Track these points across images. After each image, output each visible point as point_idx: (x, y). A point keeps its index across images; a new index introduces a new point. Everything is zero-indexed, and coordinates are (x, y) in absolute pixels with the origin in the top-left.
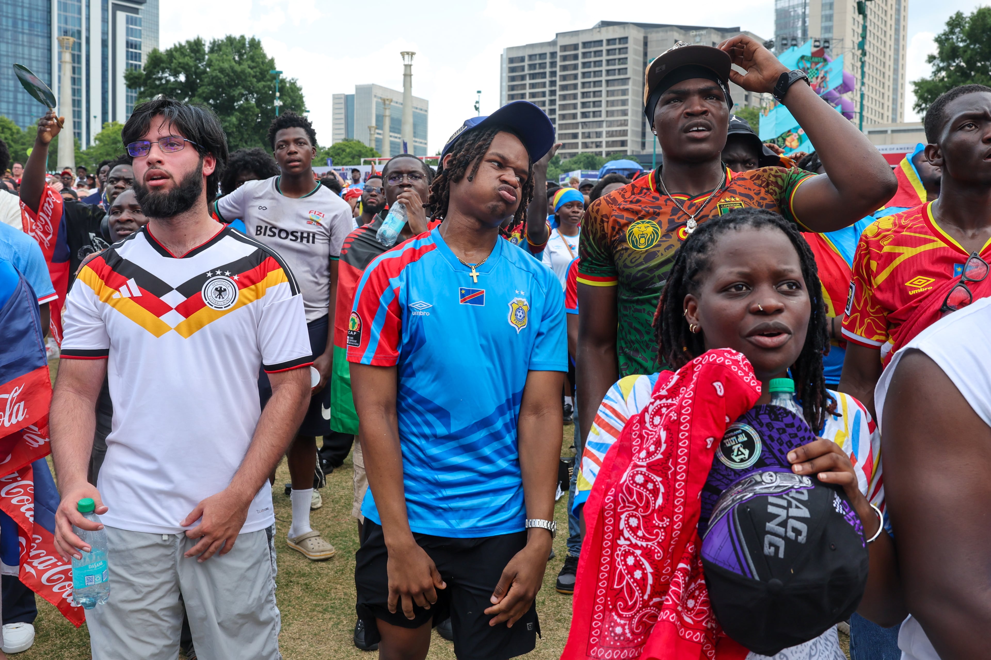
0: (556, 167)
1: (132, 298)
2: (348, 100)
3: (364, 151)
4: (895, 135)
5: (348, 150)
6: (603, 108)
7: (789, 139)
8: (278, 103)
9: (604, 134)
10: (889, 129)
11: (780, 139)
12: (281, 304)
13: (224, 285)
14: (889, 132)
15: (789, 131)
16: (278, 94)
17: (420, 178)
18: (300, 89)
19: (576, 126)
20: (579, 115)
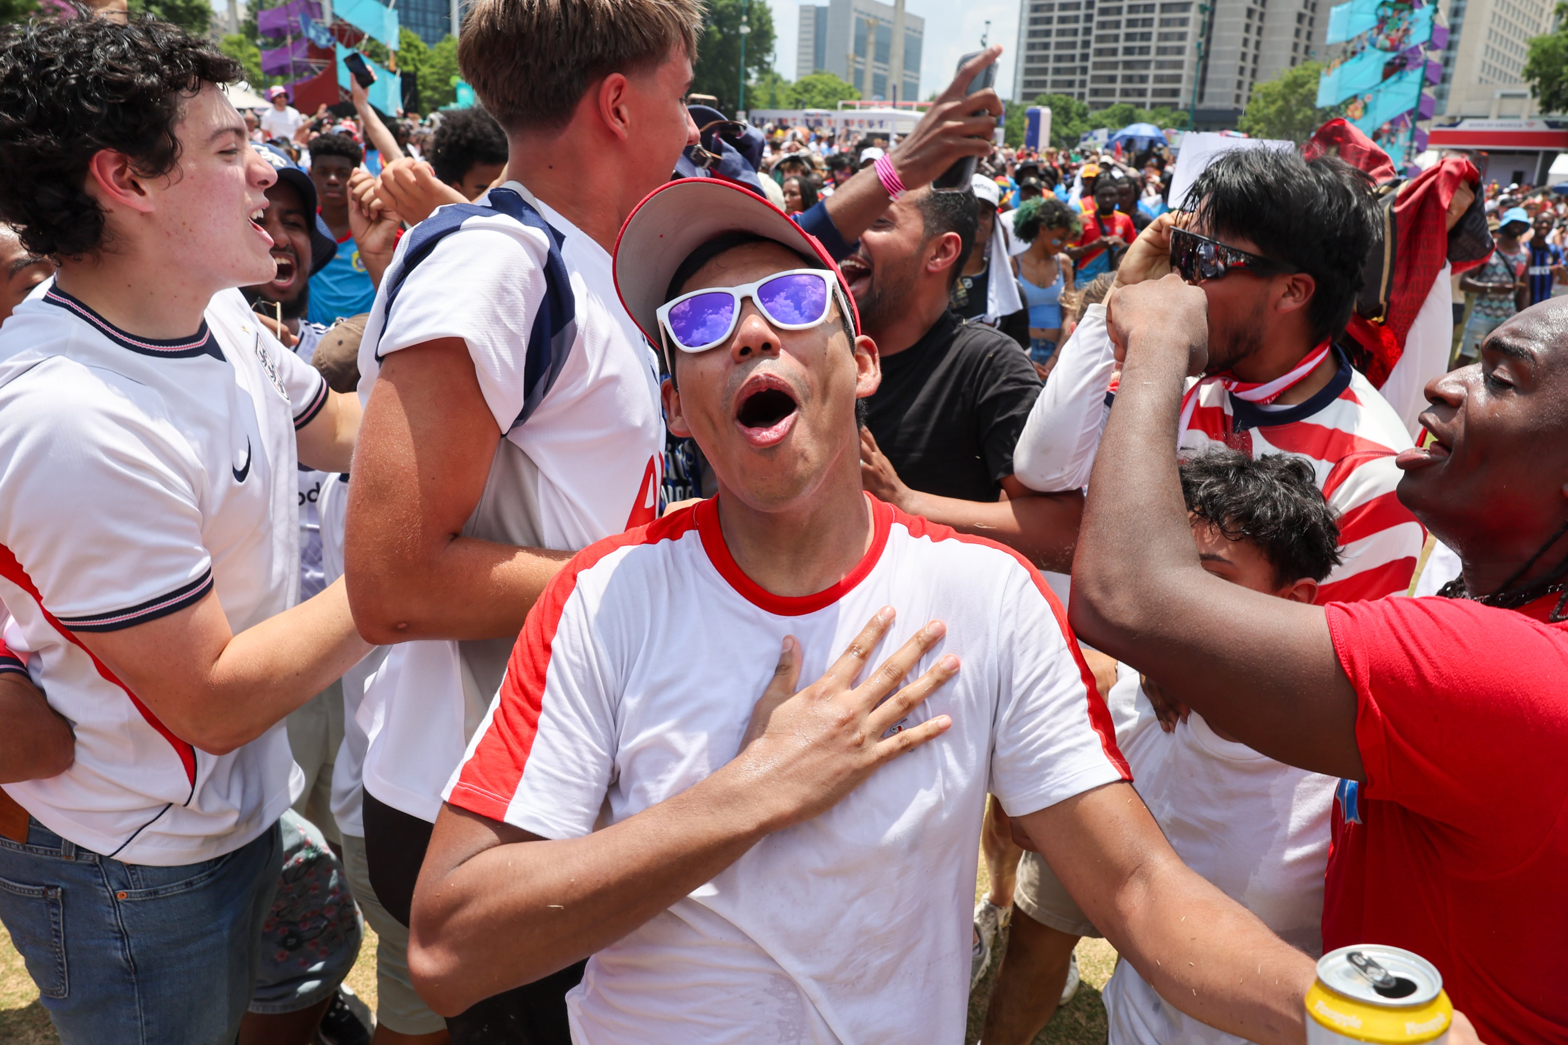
0: (1084, 122)
2: (820, 14)
3: (840, 88)
5: (820, 86)
6: (1154, 43)
7: (1352, 107)
8: (745, 30)
9: (1151, 79)
11: (1343, 107)
15: (1355, 97)
16: (745, 18)
18: (770, 11)
19: (1114, 66)
20: (1120, 51)
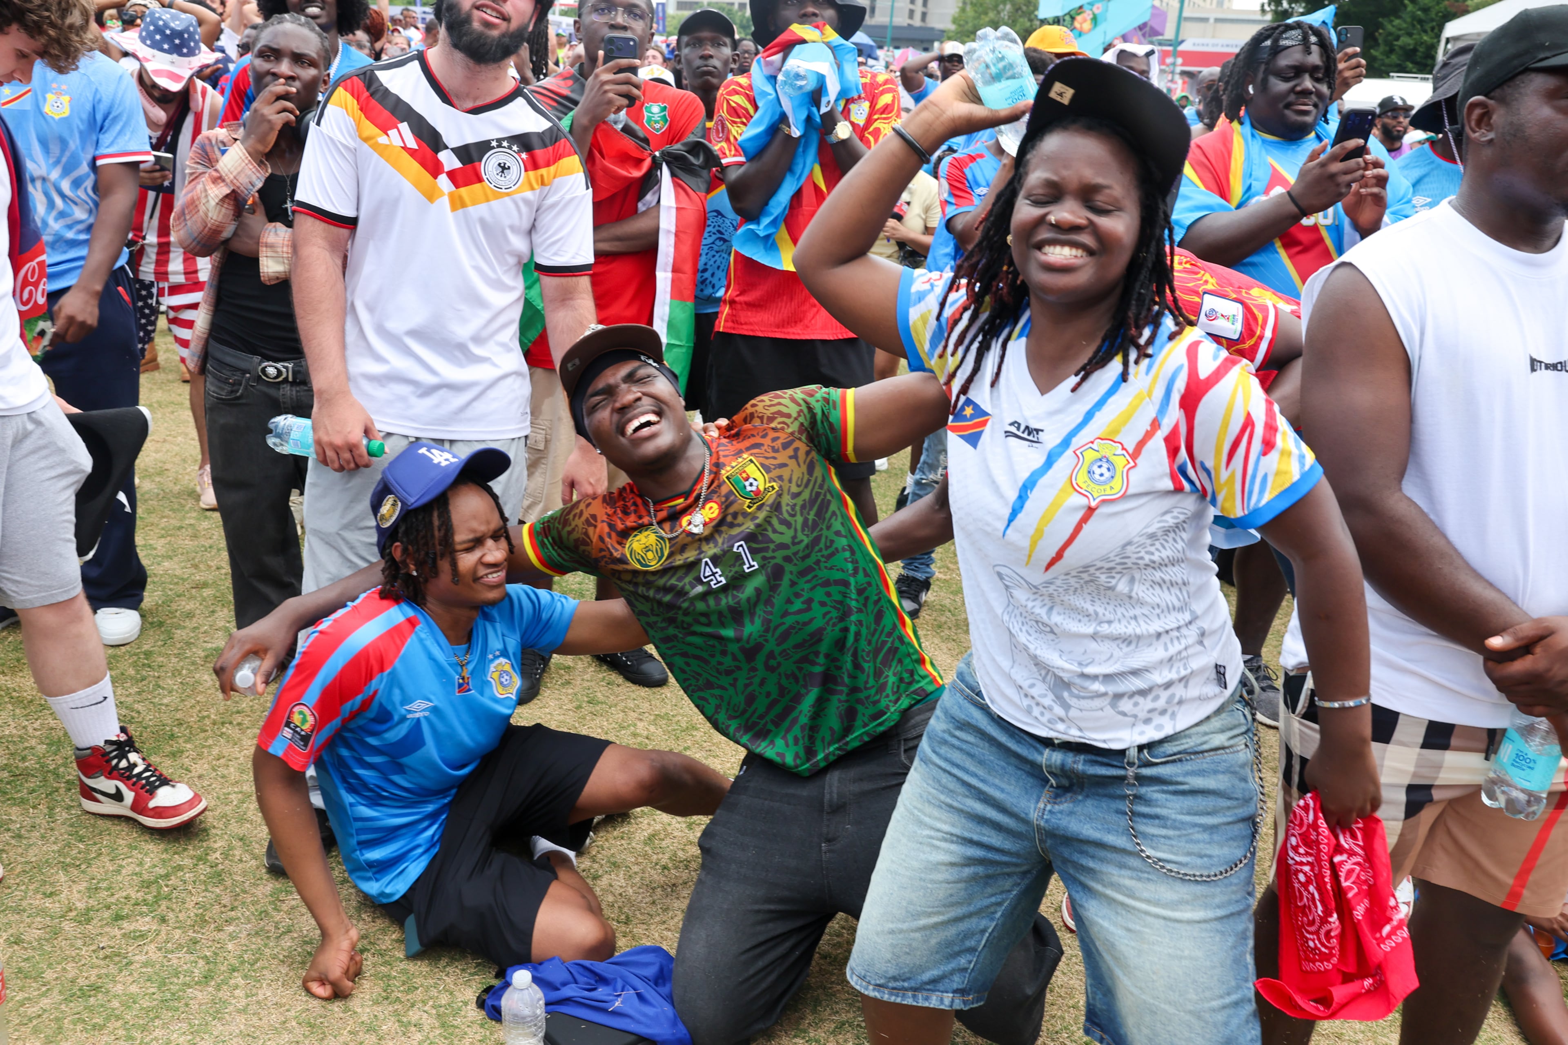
1: (405, 148)
4: (1219, 25)
7: (1079, 18)
10: (1212, 17)
11: (1067, 18)
12: (572, 199)
13: (509, 162)
14: (1212, 21)
15: (1081, 7)
17: (642, 17)
